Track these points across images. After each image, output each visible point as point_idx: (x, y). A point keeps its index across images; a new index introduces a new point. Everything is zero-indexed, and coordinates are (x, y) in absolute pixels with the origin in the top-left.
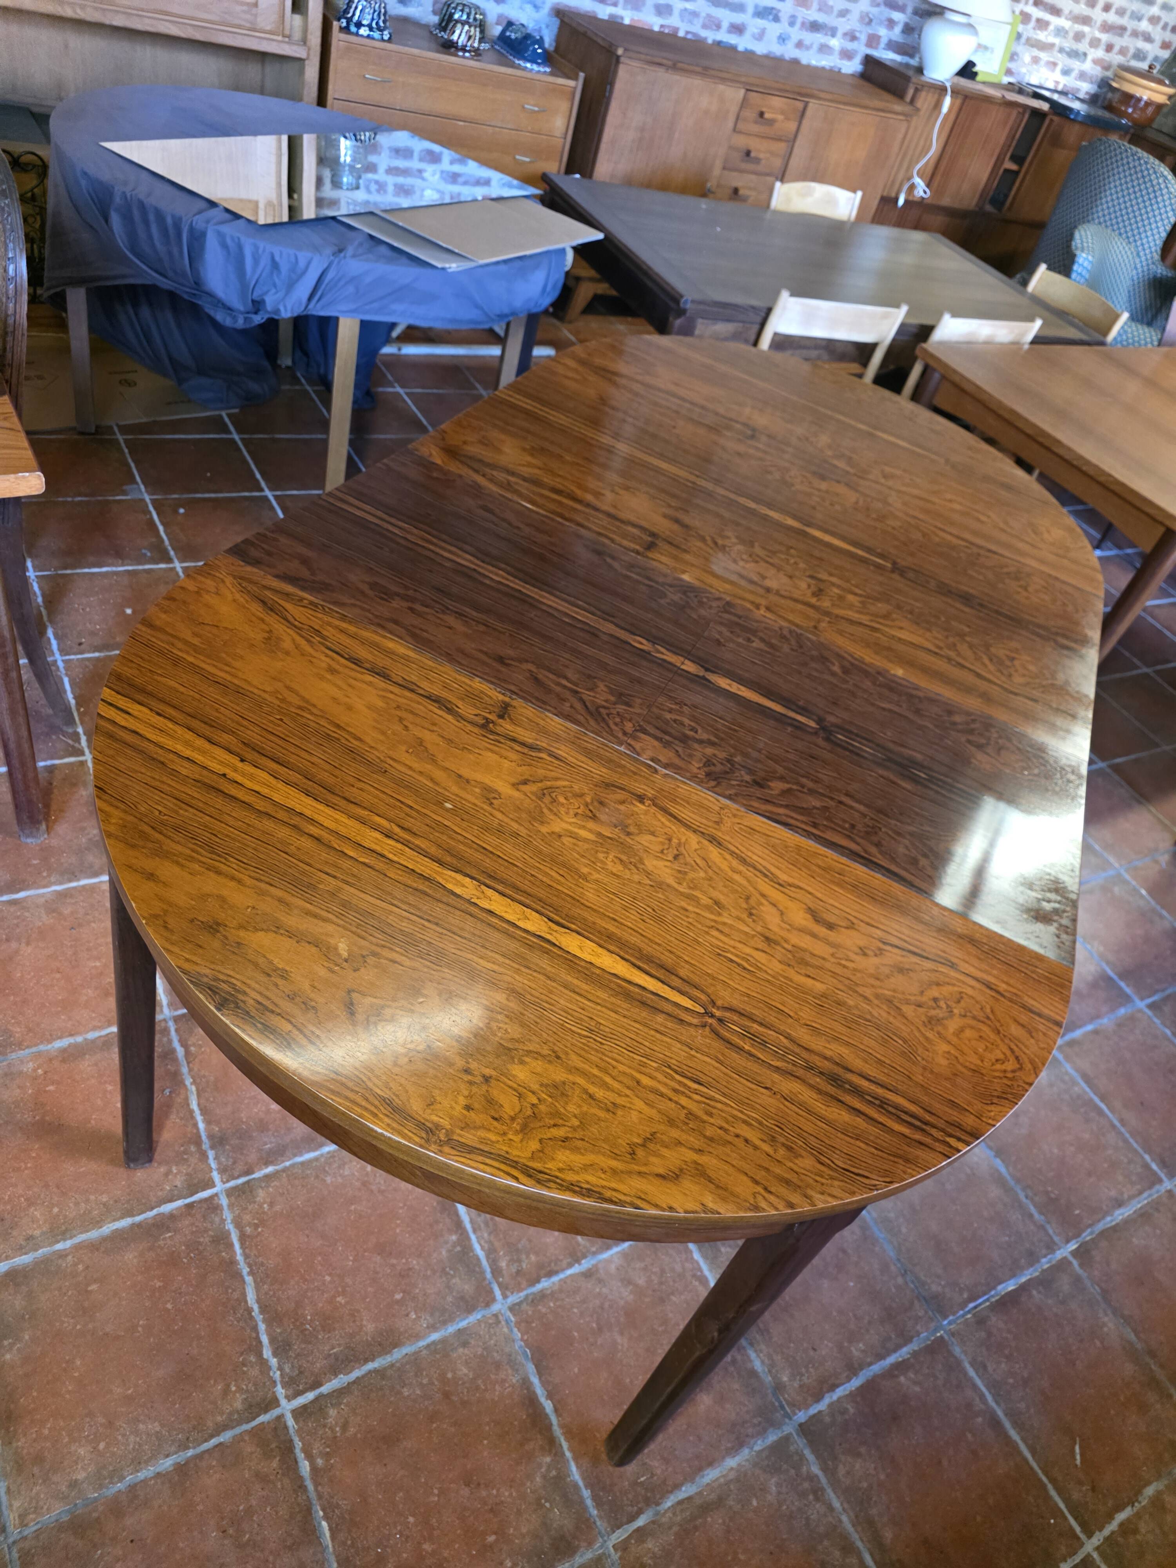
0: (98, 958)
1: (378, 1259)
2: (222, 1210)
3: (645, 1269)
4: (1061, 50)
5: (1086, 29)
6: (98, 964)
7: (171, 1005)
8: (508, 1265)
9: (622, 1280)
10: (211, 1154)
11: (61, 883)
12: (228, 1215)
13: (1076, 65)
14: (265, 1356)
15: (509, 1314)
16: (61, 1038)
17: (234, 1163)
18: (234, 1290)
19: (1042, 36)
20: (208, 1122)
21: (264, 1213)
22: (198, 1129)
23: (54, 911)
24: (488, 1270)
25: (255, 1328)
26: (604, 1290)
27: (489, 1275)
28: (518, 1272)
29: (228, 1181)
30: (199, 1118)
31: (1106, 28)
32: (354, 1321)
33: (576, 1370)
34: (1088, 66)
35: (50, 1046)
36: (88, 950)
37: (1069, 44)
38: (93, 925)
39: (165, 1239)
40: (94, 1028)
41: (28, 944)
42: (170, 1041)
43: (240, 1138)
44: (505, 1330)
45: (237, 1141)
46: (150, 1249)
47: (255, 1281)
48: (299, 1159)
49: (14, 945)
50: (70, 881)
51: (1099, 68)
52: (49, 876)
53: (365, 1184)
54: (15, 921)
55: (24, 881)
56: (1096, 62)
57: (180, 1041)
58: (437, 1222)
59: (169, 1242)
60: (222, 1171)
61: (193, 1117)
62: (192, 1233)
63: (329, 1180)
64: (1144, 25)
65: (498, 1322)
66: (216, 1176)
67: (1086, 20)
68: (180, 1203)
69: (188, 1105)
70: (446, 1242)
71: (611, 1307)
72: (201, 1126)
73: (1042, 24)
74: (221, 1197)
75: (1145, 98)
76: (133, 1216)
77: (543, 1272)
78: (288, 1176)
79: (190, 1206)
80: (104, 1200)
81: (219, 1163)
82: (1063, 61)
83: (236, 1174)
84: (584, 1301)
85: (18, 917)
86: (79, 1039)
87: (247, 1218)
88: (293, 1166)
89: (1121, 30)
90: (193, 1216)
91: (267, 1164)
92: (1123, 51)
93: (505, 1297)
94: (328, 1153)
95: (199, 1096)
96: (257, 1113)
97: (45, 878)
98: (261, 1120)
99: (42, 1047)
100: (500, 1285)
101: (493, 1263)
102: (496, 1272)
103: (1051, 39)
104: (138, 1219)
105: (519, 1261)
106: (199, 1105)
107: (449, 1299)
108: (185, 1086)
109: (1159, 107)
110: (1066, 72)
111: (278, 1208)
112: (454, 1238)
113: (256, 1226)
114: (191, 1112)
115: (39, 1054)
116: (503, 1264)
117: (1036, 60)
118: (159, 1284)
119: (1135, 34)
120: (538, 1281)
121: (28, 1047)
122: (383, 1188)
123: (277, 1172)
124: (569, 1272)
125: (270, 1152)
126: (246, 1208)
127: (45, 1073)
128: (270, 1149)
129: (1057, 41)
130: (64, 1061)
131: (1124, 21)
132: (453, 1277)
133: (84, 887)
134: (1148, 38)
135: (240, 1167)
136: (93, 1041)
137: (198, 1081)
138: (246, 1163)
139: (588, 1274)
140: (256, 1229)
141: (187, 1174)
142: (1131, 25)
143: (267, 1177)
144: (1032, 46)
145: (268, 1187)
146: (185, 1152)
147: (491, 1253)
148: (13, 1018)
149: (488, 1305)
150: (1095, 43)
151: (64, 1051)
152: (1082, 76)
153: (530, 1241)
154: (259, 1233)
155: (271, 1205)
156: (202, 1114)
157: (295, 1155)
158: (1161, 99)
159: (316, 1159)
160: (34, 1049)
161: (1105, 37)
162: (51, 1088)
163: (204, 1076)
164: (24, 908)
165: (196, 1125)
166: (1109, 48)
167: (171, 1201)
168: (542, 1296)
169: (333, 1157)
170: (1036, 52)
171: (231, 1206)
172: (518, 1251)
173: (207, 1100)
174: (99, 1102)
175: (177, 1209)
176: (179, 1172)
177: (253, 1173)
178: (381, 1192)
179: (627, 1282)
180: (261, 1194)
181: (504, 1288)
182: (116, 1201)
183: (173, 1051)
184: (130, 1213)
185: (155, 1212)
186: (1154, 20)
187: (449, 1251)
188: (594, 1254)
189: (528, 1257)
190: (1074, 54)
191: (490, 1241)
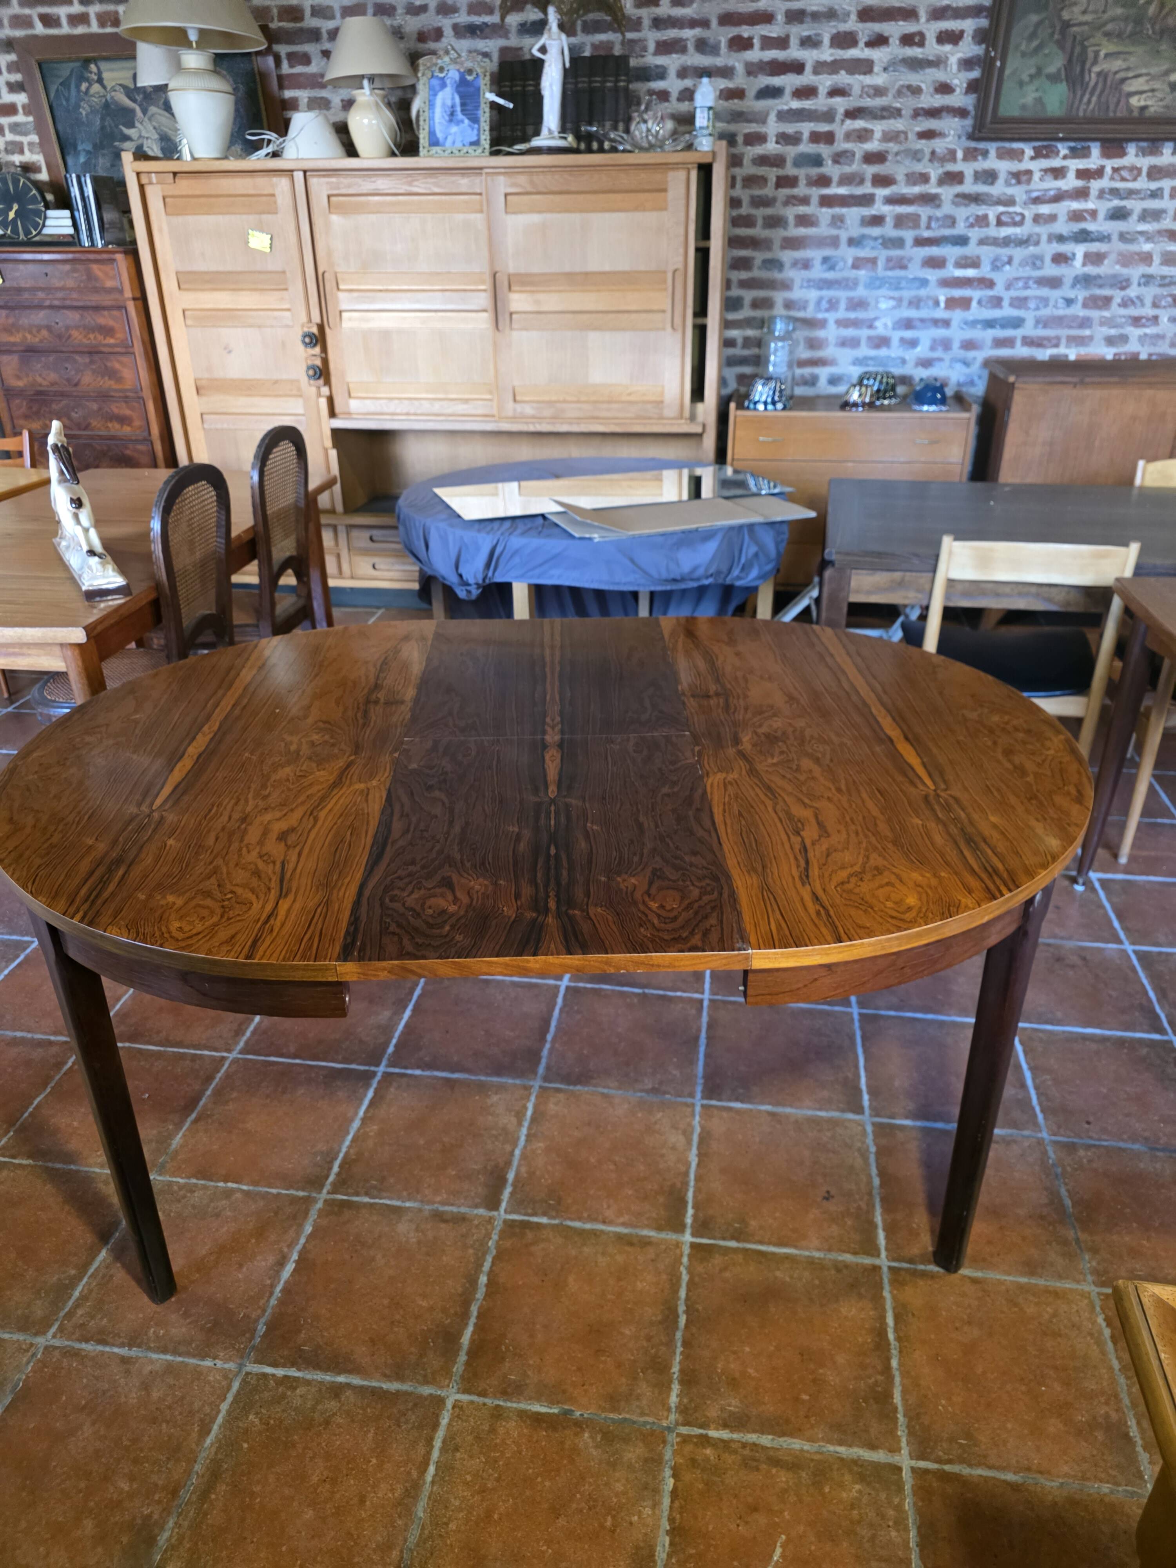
3: (171, 1387)
8: (82, 1315)
9: (143, 1383)
15: (41, 1350)
24: (67, 1310)
26: (122, 1381)
27: (62, 1314)
28: (83, 1325)
33: (32, 1426)
44: (25, 1359)
65: (27, 1351)
70: (65, 1273)
71: (111, 1397)
77: (98, 1337)
84: (97, 1378)
93: (54, 1337)
100: (60, 1326)
101: (75, 1307)
102: (70, 1315)
105: (93, 1317)
107: (19, 1312)
112: (73, 1273)
116: (80, 1312)
120: (87, 1341)
124: (116, 1350)
132: (40, 1299)
139: (124, 1360)
147: (83, 1298)
149: (36, 1334)
153: (117, 1308)
168: (75, 1354)
179: (146, 1386)
181: (61, 1329)
187: (59, 1279)
188: (149, 1349)
189: (102, 1318)
191: (91, 1291)
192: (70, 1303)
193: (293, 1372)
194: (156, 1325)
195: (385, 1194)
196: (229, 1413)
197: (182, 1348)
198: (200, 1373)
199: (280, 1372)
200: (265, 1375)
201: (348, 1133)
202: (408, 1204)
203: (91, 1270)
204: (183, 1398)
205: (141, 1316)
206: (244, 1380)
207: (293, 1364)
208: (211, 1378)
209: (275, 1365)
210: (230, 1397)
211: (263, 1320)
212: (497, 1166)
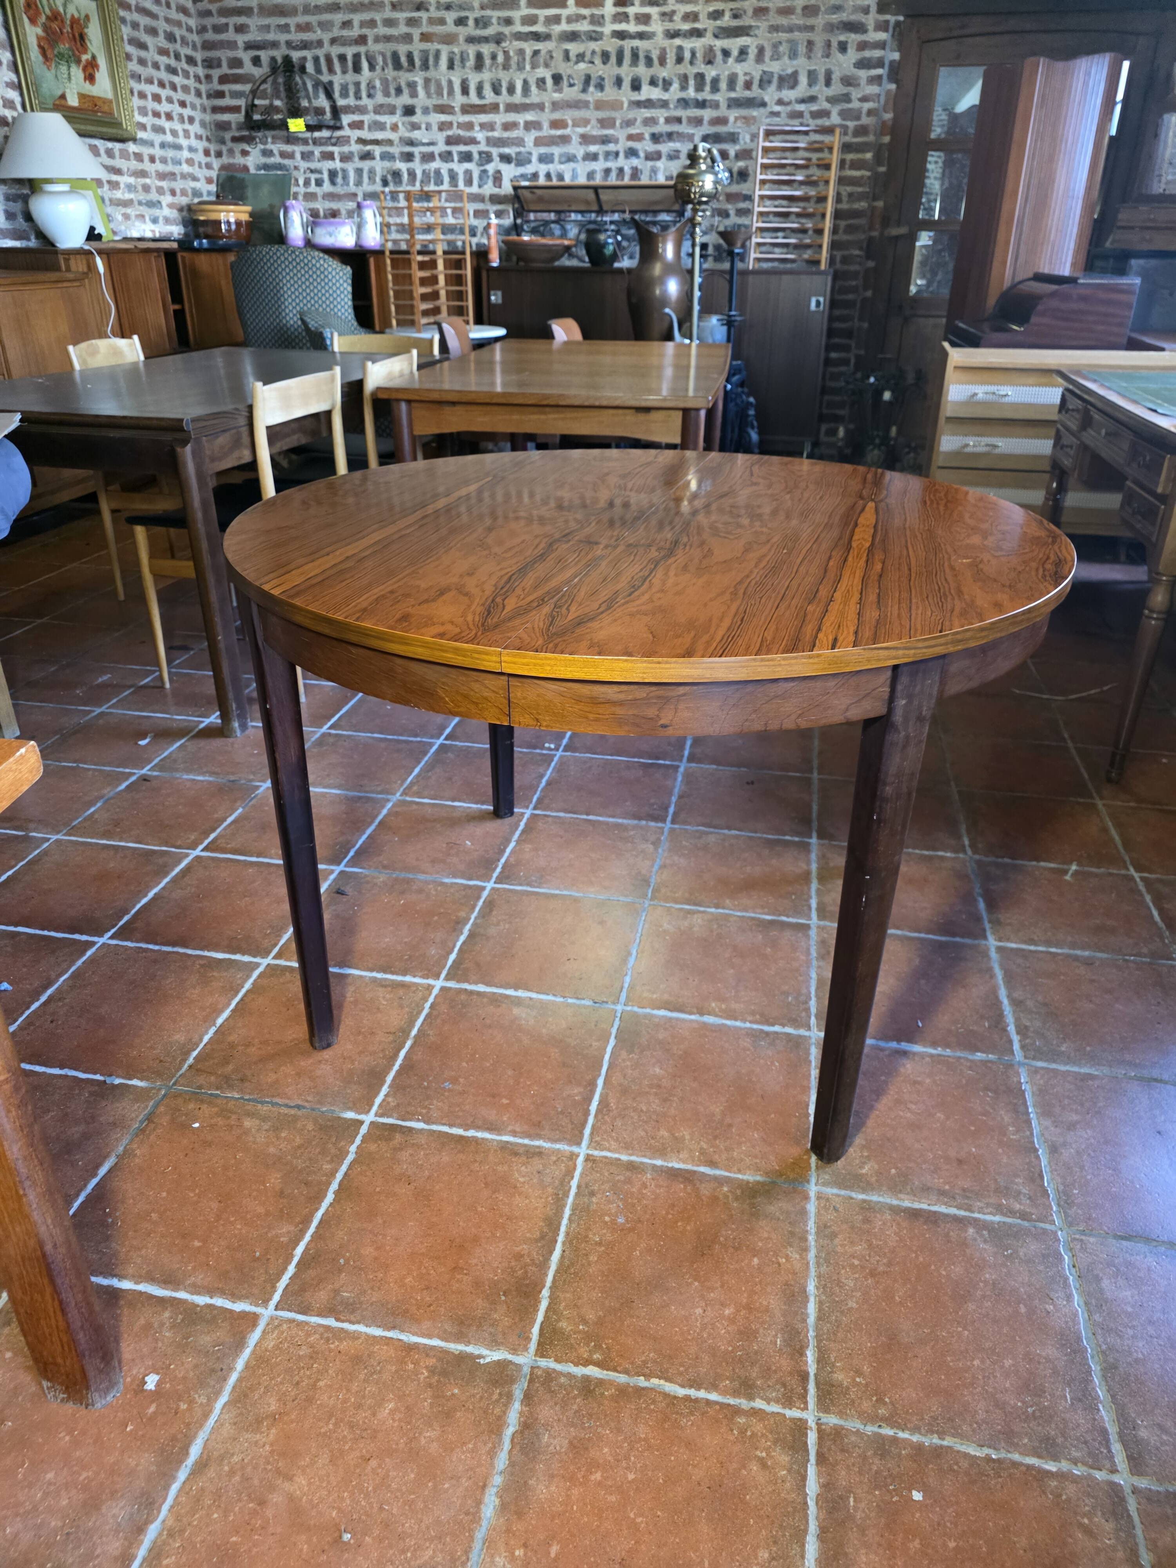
0: (380, 1403)
1: (971, 1306)
2: (843, 1428)
4: (140, 203)
5: (148, 181)
6: (391, 1405)
7: (514, 1351)
8: (1020, 1204)
9: (1069, 1129)
10: (759, 1404)
11: (218, 1393)
12: (853, 1424)
13: (156, 212)
14: (1054, 1469)
15: (1074, 1229)
16: (479, 1503)
17: (784, 1385)
18: (957, 1464)
19: (119, 194)
20: (713, 1387)
21: (867, 1385)
22: (717, 1403)
23: (259, 1421)
24: (1019, 1221)
25: (1015, 1464)
26: (1073, 1147)
27: (1026, 1224)
28: (1030, 1199)
29: (806, 1403)
30: (702, 1394)
31: (162, 176)
32: (1039, 1363)
34: (166, 212)
35: (484, 1523)
36: (359, 1406)
37: (142, 197)
38: (321, 1384)
39: (856, 1508)
40: (492, 1454)
41: (289, 1478)
42: (569, 1375)
43: (753, 1364)
44: (1092, 1240)
45: (756, 1369)
46: (863, 1531)
47: (953, 1436)
48: (811, 1320)
49: (276, 1498)
50: (225, 1379)
51: (175, 212)
52: (191, 1402)
53: (873, 1274)
54: (237, 1478)
55: (174, 1439)
56: (171, 206)
57: (576, 1364)
58: (947, 1235)
59: (862, 1505)
60: (788, 1403)
61: (697, 1400)
62: (860, 1473)
63: (852, 1304)
64: (185, 168)
65: (1081, 1241)
66: (793, 1413)
67: (143, 174)
68: (812, 1470)
69: (675, 1397)
70: (975, 1240)
71: (1092, 1151)
72: (714, 1396)
73: (114, 185)
74: (823, 1420)
75: (232, 220)
76: (806, 1531)
77: (1038, 1181)
78: (828, 1339)
79: (821, 1459)
80: (766, 1555)
81: (777, 1401)
82: (148, 212)
83: (800, 1390)
84: (1081, 1167)
85: (232, 1472)
86: (498, 1480)
87: (866, 1405)
88: (817, 1329)
89: (172, 176)
90: (837, 1463)
91: (801, 1353)
92: (184, 193)
93: (1053, 1223)
94: (817, 1288)
95: (668, 1380)
96: (728, 1332)
97: (190, 1409)
98: (740, 1332)
99: (480, 1535)
100: (1039, 1220)
101: (1011, 1213)
102: (1024, 1216)
103: (128, 196)
104: (813, 1527)
105: (1019, 1192)
106: (683, 1386)
107: (1040, 1267)
108: (644, 1389)
109: (248, 223)
110: (155, 221)
111: (866, 1369)
112: (971, 1231)
113: (880, 1401)
114: (687, 1398)
115: (489, 1542)
116: (1017, 1207)
117: (127, 217)
118: (916, 1543)
119: (184, 176)
120: (1044, 1189)
121: (467, 1552)
122: (885, 1261)
123: (819, 1347)
124: (1044, 1162)
125: (788, 1342)
126: (853, 1401)
127: (525, 1545)
128: (785, 1341)
129: (131, 196)
130: (520, 1514)
131: (170, 168)
132: (1016, 1252)
133: (247, 1366)
134: (195, 179)
135: (794, 1382)
136: (512, 1464)
137: (647, 1371)
138: (790, 1373)
139: (1052, 1150)
140: (885, 1403)
141: (775, 1442)
142: (176, 169)
143: (821, 1360)
144: (118, 205)
145: (833, 1366)
146: (743, 1432)
147: (999, 1209)
148: (403, 1552)
149: (1059, 1241)
150: (161, 191)
151: (503, 1507)
152: (167, 221)
153: (999, 1174)
154: (891, 1402)
155: (859, 1373)
156: (698, 1389)
157: (804, 1321)
158: (245, 217)
159: (821, 1303)
160: (477, 1545)
161: (164, 184)
162: (554, 1550)
163: (645, 1362)
164: (222, 1458)
165: (708, 1402)
166: (173, 193)
167: (804, 1478)
169: (825, 1286)
170: (124, 210)
171: (841, 1414)
172: (1007, 1188)
173: (681, 1374)
174: (613, 1498)
175: (819, 1474)
176: (767, 1450)
177: (808, 1373)
178: (890, 1264)
179: (1070, 1127)
180: (839, 1376)
181: (1043, 1219)
182: (775, 1542)
183: (586, 1379)
184: (800, 1536)
185: (811, 1503)
186: (190, 162)
187: (985, 1241)
189: (1017, 1184)
190: (151, 204)
191: (988, 1205)
192: (1009, 1220)
193: (1012, 1029)
194: (1005, 1135)
195: (804, 991)
196: (1066, 1064)
197: (1022, 1109)
198: (1040, 1091)
199: (1016, 1038)
200: (1023, 1047)
201: (723, 1025)
202: (814, 975)
203: (962, 1213)
204: (1069, 1097)
205: (1000, 1151)
206: (1034, 1059)
207: (1004, 1030)
208: (1042, 1082)
209: (1010, 1042)
210: (1054, 1066)
211: (970, 1057)
212: (758, 926)
